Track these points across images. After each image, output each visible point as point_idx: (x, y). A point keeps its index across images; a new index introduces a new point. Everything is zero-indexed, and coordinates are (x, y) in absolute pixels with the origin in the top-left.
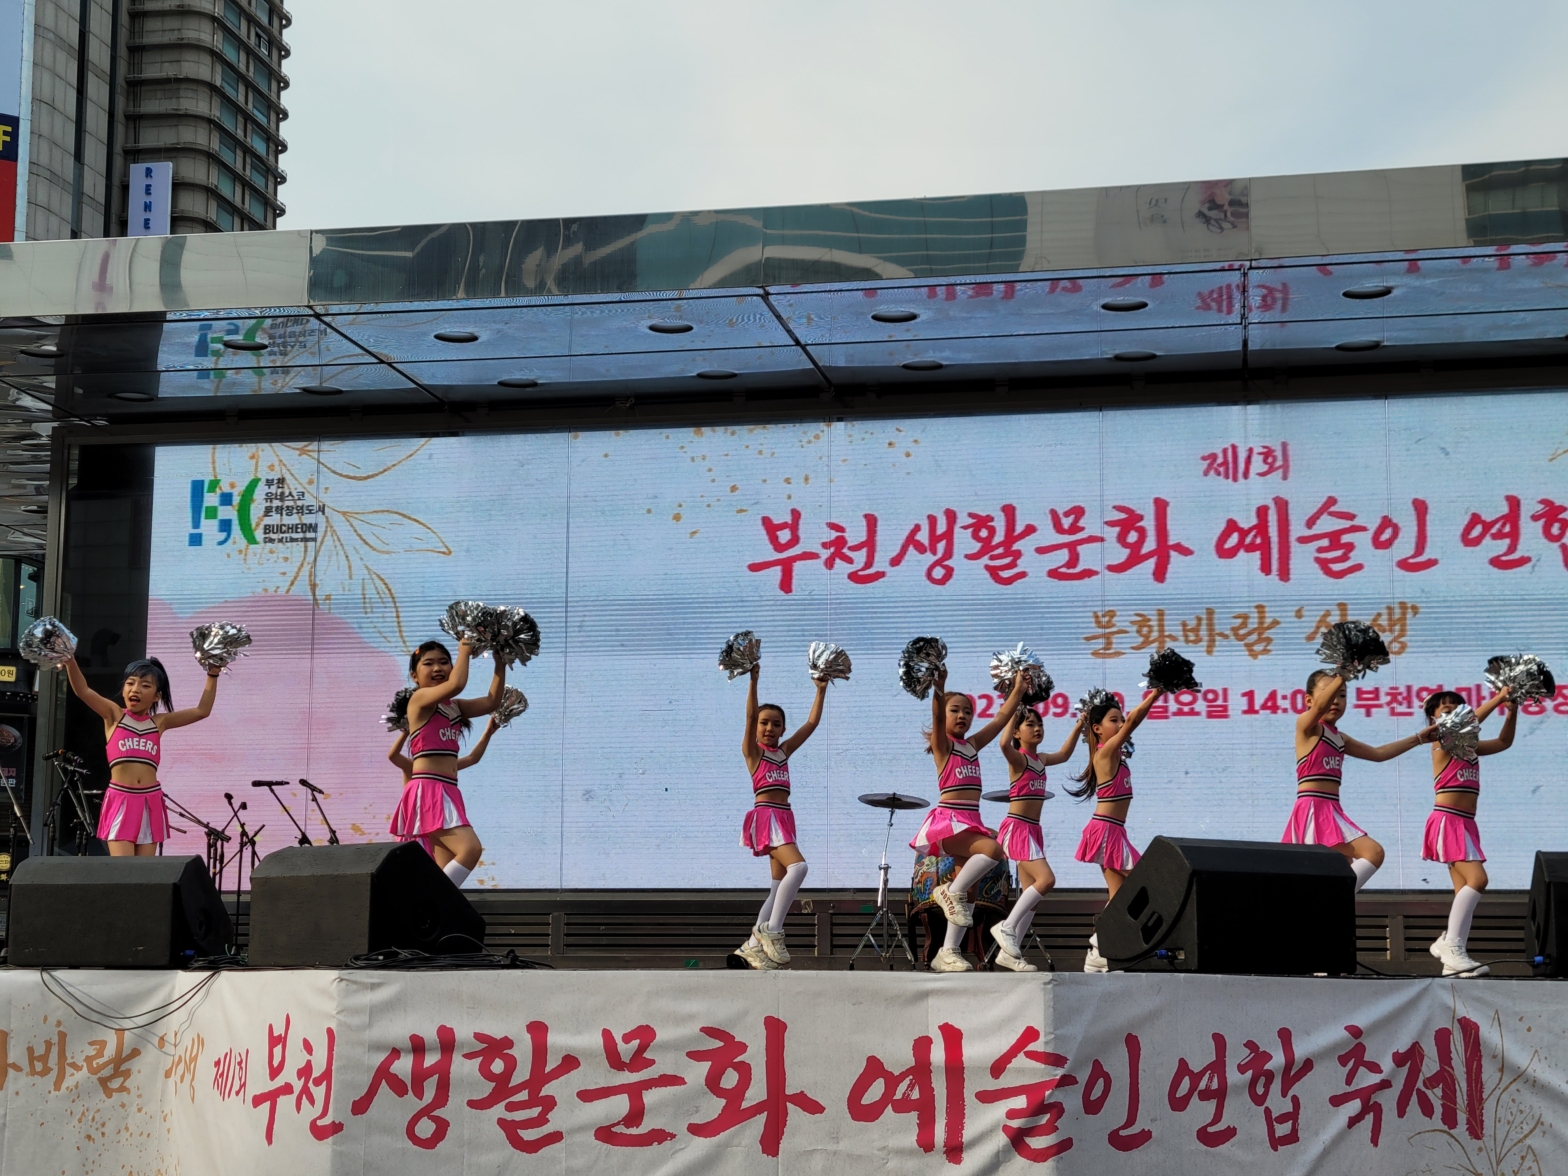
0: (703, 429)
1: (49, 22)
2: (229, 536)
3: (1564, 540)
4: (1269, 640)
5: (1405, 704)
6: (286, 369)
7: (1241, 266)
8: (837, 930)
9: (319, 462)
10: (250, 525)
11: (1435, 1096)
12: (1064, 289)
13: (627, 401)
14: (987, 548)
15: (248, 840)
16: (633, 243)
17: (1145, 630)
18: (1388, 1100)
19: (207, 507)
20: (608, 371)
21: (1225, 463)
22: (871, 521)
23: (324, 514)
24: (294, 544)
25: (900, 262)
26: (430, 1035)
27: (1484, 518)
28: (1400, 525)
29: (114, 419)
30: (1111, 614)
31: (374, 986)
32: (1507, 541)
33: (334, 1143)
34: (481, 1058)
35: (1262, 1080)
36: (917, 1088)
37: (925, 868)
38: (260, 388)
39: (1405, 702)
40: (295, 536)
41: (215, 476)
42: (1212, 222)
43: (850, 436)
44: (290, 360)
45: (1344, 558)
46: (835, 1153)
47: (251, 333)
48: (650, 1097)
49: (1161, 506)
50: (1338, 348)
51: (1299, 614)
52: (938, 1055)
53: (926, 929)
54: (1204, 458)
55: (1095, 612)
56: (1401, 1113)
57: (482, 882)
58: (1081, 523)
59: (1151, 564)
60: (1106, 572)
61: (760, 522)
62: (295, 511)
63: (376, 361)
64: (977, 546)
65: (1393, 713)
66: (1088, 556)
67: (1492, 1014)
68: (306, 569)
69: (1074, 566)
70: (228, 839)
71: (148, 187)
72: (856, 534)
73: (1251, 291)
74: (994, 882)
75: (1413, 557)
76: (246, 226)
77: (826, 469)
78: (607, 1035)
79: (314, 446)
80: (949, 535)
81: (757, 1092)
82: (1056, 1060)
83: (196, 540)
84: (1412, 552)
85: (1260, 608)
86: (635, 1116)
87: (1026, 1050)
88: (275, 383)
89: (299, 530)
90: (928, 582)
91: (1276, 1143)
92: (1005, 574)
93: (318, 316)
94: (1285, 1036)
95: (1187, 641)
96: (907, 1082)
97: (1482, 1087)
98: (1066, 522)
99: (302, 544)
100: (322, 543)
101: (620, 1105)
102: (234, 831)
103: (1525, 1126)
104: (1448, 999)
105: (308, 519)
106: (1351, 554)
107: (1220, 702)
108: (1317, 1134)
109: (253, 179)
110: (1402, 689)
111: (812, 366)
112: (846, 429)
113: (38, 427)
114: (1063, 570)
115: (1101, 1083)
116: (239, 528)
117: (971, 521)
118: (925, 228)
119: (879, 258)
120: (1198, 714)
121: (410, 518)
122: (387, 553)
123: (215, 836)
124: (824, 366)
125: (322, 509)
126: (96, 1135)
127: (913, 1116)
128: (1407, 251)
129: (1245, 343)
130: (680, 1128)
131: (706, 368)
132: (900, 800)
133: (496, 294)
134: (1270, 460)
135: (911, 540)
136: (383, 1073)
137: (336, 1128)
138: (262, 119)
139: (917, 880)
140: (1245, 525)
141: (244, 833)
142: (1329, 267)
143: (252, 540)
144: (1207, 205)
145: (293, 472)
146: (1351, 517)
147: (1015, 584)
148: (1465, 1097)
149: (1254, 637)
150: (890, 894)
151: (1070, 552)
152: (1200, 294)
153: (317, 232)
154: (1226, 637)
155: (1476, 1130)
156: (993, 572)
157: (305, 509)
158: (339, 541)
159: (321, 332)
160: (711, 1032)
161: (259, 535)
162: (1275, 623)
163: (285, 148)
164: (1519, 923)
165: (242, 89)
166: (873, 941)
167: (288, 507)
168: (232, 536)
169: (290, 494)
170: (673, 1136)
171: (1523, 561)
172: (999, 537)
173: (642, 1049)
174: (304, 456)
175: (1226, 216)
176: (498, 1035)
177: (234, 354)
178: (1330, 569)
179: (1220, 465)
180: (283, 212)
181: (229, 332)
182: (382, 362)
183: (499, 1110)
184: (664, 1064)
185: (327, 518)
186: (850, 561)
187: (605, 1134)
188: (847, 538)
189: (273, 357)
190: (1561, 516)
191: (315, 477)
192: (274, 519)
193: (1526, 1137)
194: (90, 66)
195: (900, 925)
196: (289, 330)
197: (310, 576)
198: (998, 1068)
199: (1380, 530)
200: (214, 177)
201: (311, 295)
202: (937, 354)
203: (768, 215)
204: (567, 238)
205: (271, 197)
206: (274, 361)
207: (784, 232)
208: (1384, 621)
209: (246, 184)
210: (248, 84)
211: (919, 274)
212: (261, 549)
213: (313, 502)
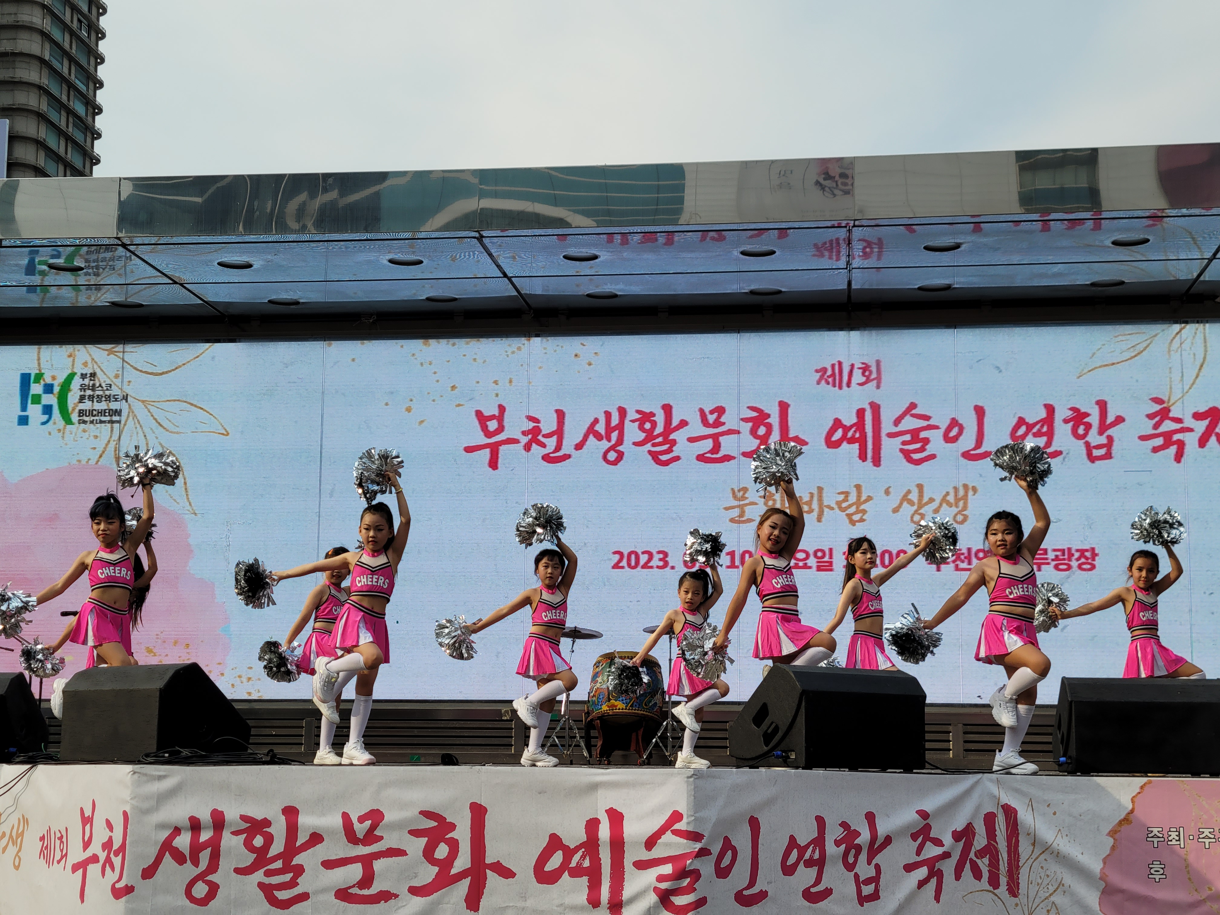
0: (430, 340)
2: (50, 418)
3: (1087, 439)
4: (864, 512)
6: (98, 287)
7: (847, 224)
9: (123, 360)
10: (68, 410)
11: (984, 864)
12: (712, 238)
13: (371, 317)
14: (650, 437)
16: (377, 194)
18: (948, 867)
19: (33, 395)
20: (355, 293)
21: (833, 375)
22: (561, 415)
23: (127, 401)
24: (103, 425)
25: (587, 214)
26: (205, 816)
27: (1027, 420)
28: (965, 425)
30: (745, 490)
31: (160, 778)
32: (1044, 439)
33: (127, 902)
34: (245, 835)
35: (853, 851)
36: (588, 858)
37: (598, 685)
38: (77, 301)
39: (966, 561)
40: (103, 419)
41: (40, 370)
42: (827, 189)
43: (545, 349)
44: (102, 279)
45: (922, 450)
46: (523, 909)
47: (70, 257)
48: (378, 865)
49: (784, 407)
50: (920, 289)
51: (887, 492)
52: (604, 832)
53: (599, 732)
54: (817, 371)
55: (733, 489)
56: (958, 877)
57: (249, 694)
58: (722, 420)
60: (741, 456)
61: (474, 414)
62: (104, 399)
63: (171, 282)
64: (642, 436)
65: (957, 569)
66: (728, 445)
67: (1027, 801)
68: (112, 444)
69: (717, 453)
72: (548, 425)
73: (854, 243)
74: (652, 697)
75: (974, 449)
76: (68, 173)
77: (526, 373)
78: (346, 816)
79: (120, 348)
80: (620, 427)
81: (463, 862)
82: (695, 836)
83: (23, 421)
84: (973, 446)
85: (858, 487)
86: (367, 880)
87: (672, 829)
88: (89, 298)
89: (107, 414)
90: (604, 463)
91: (862, 900)
92: (664, 458)
94: (870, 818)
96: (580, 853)
97: (1018, 857)
98: (711, 418)
100: (125, 425)
101: (355, 871)
103: (1050, 887)
104: (994, 790)
105: (114, 406)
106: (927, 447)
107: (827, 559)
108: (894, 894)
109: (75, 134)
110: (964, 551)
111: (516, 294)
112: (541, 343)
114: (708, 455)
115: (730, 852)
116: (58, 412)
117: (638, 416)
118: (606, 188)
119: (569, 210)
120: (810, 568)
121: (196, 406)
122: (177, 433)
124: (526, 294)
125: (126, 398)
127: (584, 881)
128: (972, 216)
129: (849, 283)
130: (403, 890)
131: (432, 294)
132: (580, 632)
133: (267, 230)
134: (867, 373)
135: (591, 430)
136: (167, 847)
137: (129, 890)
138: (82, 87)
139: (592, 694)
140: (847, 423)
142: (914, 227)
143: (68, 421)
144: (823, 176)
145: (103, 368)
146: (927, 418)
147: (671, 465)
148: (1006, 865)
149: (853, 509)
150: (571, 705)
151: (714, 441)
152: (816, 245)
153: (125, 179)
154: (832, 509)
155: (1013, 890)
156: (655, 456)
157: (112, 397)
158: (139, 423)
159: (127, 258)
160: (427, 814)
161: (75, 417)
163: (100, 111)
164: (1050, 730)
165: (66, 63)
166: (557, 742)
167: (98, 396)
168: (53, 419)
169: (100, 386)
170: (396, 896)
171: (1057, 454)
172: (659, 429)
173: (373, 827)
174: (112, 356)
175: (837, 185)
176: (259, 817)
177: (57, 274)
178: (912, 458)
179: (829, 377)
180: (98, 161)
181: (53, 257)
182: (175, 283)
183: (259, 876)
184: (390, 841)
185: (129, 405)
186: (544, 445)
187: (343, 895)
188: (542, 428)
189: (88, 277)
190: (1086, 420)
191: (120, 373)
192: (87, 405)
193: (1050, 895)
195: (578, 729)
197: (115, 451)
198: (651, 843)
199: (949, 429)
200: (43, 133)
201: (119, 229)
202: (613, 287)
203: (484, 175)
204: (325, 190)
205: (88, 148)
206: (89, 280)
207: (494, 188)
208: (951, 498)
209: (69, 139)
210: (72, 60)
211: (600, 224)
212: (75, 428)
213: (118, 392)
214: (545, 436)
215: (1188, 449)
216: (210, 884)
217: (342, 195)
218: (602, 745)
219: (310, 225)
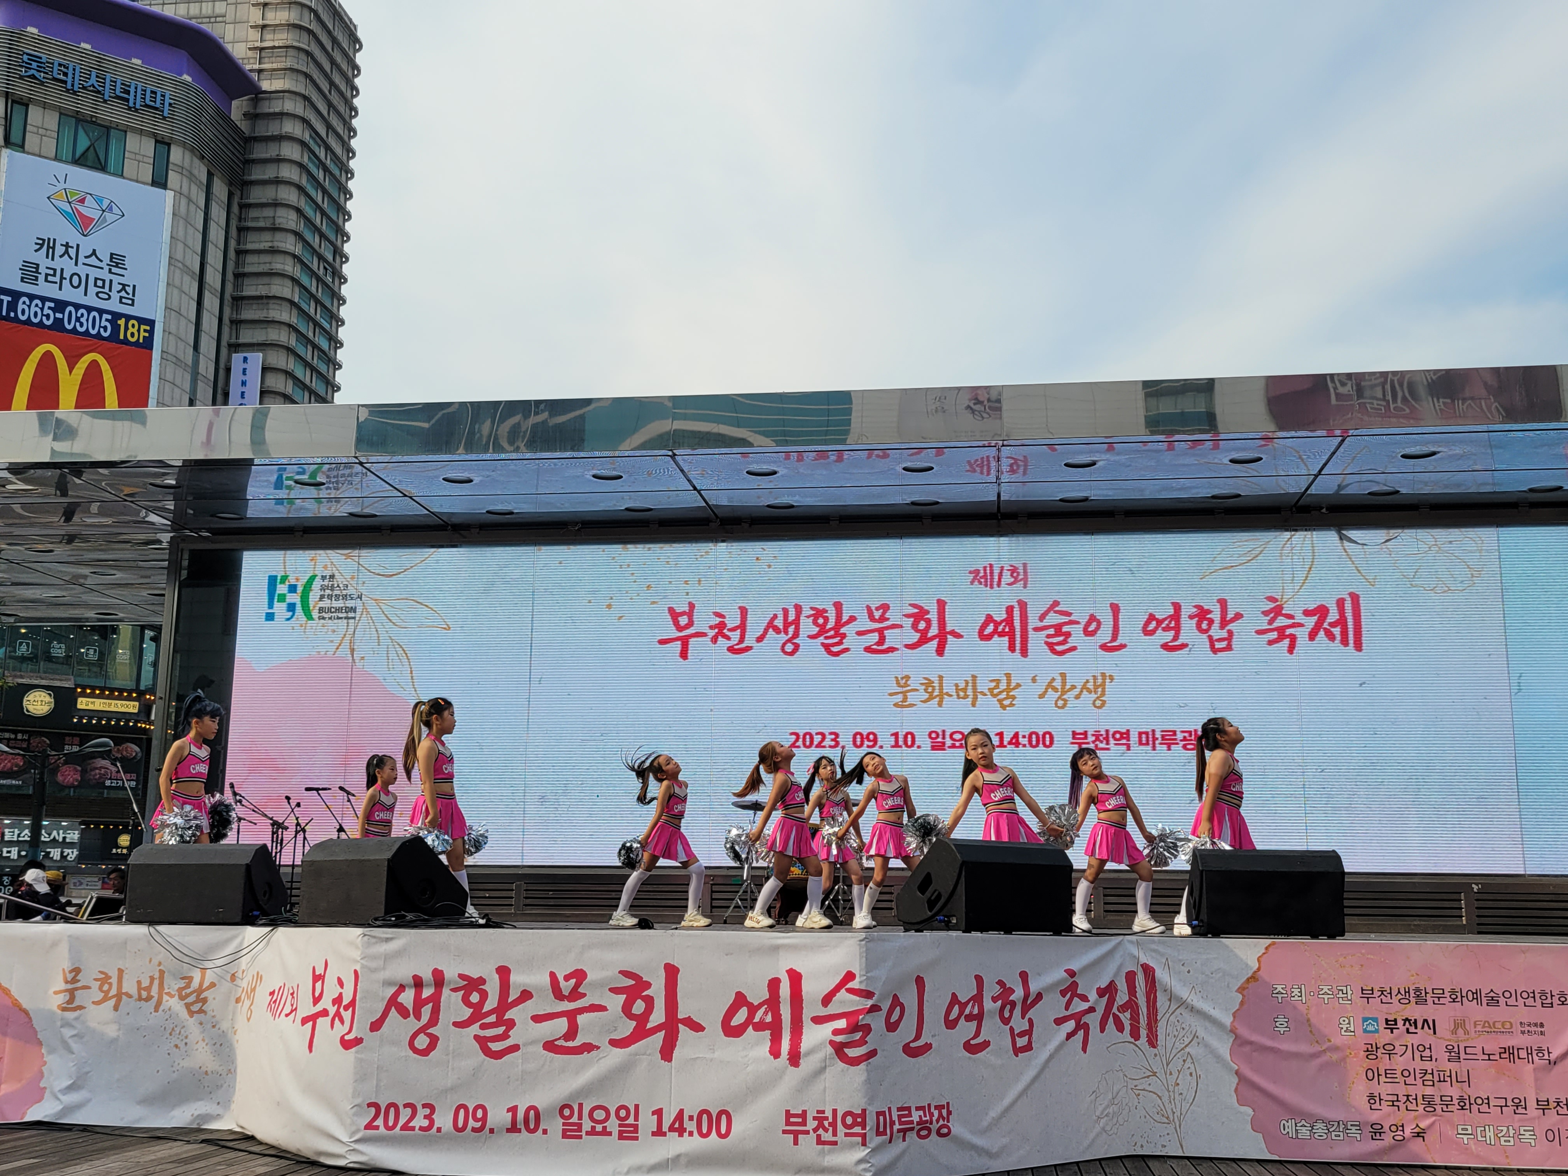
0: (629, 546)
1: (179, 256)
2: (293, 615)
3: (1210, 633)
4: (1014, 698)
5: (1105, 742)
6: (337, 500)
7: (996, 444)
8: (715, 896)
9: (358, 564)
10: (309, 607)
12: (878, 456)
13: (576, 525)
14: (822, 631)
15: (300, 829)
16: (582, 417)
17: (930, 689)
19: (279, 595)
20: (563, 504)
21: (985, 576)
22: (744, 611)
23: (361, 600)
24: (340, 621)
25: (765, 434)
27: (1157, 616)
28: (1102, 621)
29: (215, 532)
30: (907, 677)
32: (1172, 633)
38: (318, 513)
40: (340, 615)
41: (285, 573)
42: (976, 412)
43: (730, 552)
44: (340, 493)
45: (1064, 642)
47: (314, 474)
49: (941, 604)
50: (1061, 500)
51: (1034, 680)
54: (970, 572)
55: (896, 678)
58: (887, 615)
59: (935, 643)
60: (905, 649)
61: (667, 611)
62: (341, 598)
63: (400, 495)
64: (816, 630)
66: (892, 638)
68: (348, 637)
69: (882, 645)
70: (286, 828)
71: (244, 370)
72: (733, 621)
73: (1003, 461)
75: (1110, 642)
76: (313, 399)
77: (713, 575)
79: (356, 552)
80: (797, 622)
83: (270, 617)
84: (1110, 639)
85: (1008, 676)
88: (330, 509)
89: (343, 611)
90: (782, 654)
92: (835, 649)
93: (361, 464)
95: (959, 697)
98: (877, 614)
99: (345, 621)
100: (359, 620)
102: (291, 822)
105: (350, 604)
106: (1069, 640)
109: (319, 366)
110: (1103, 733)
111: (705, 505)
112: (727, 547)
113: (160, 536)
114: (875, 647)
116: (301, 609)
117: (812, 612)
118: (783, 411)
119: (750, 431)
121: (421, 604)
122: (405, 628)
123: (277, 826)
124: (713, 505)
125: (360, 597)
126: (181, 1045)
128: (1106, 437)
129: (999, 496)
131: (631, 505)
133: (486, 451)
134: (1015, 574)
135: (771, 625)
138: (326, 325)
140: (998, 619)
141: (298, 824)
142: (1056, 447)
143: (310, 617)
144: (973, 402)
145: (340, 570)
146: (1068, 614)
147: (841, 656)
149: (1004, 695)
150: (753, 871)
151: (879, 635)
152: (969, 462)
153: (362, 406)
154: (985, 695)
156: (827, 647)
157: (348, 596)
158: (372, 619)
159: (363, 474)
161: (315, 614)
162: (1018, 685)
163: (341, 345)
165: (313, 304)
166: (741, 905)
167: (336, 595)
168: (296, 615)
169: (338, 586)
171: (1183, 646)
172: (831, 624)
174: (349, 560)
175: (985, 409)
177: (301, 488)
178: (1055, 650)
179: (981, 578)
180: (339, 390)
181: (299, 473)
182: (405, 496)
185: (363, 603)
186: (728, 638)
188: (727, 623)
189: (329, 491)
190: (1208, 616)
191: (356, 574)
192: (326, 603)
194: (207, 286)
196: (341, 472)
197: (350, 643)
199: (1088, 624)
200: (291, 364)
201: (357, 448)
202: (790, 498)
203: (677, 401)
204: (536, 414)
205: (330, 378)
206: (329, 494)
207: (687, 411)
208: (1090, 685)
209: (313, 369)
210: (318, 302)
211: (779, 443)
212: (316, 623)
213: (353, 591)
214: (730, 630)
215: (1299, 642)
216: (430, 1035)
217: (551, 416)
218: (780, 907)
219: (522, 445)
